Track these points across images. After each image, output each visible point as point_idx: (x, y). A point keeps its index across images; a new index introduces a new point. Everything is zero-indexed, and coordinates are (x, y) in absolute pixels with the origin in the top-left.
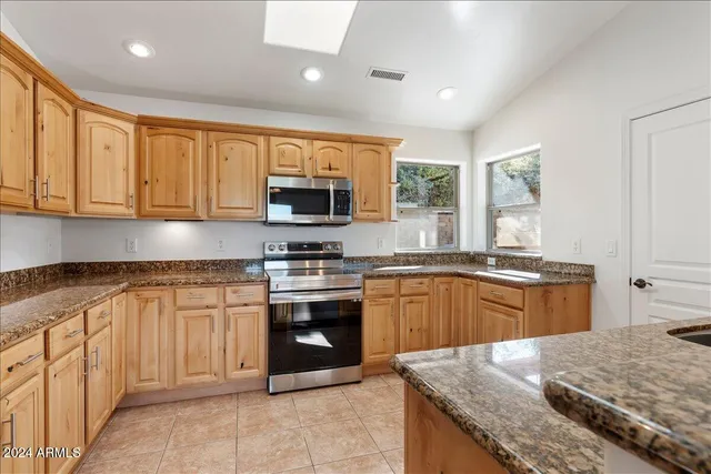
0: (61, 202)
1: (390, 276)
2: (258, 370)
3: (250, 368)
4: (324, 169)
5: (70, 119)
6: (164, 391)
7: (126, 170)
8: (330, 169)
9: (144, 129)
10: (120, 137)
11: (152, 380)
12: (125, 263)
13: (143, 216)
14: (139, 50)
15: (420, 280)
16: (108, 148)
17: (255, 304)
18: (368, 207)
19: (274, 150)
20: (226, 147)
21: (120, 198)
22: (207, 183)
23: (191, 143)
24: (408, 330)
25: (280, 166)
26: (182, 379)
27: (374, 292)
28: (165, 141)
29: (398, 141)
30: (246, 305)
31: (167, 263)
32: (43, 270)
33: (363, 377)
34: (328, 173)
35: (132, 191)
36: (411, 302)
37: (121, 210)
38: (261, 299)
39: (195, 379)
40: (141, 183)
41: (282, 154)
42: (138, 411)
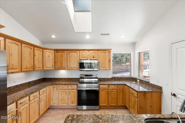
0: (40, 68)
1: (106, 84)
2: (75, 104)
3: (74, 103)
4: (92, 57)
5: (42, 52)
6: (57, 106)
7: (52, 60)
8: (93, 57)
9: (55, 51)
10: (51, 54)
11: (55, 103)
12: (54, 78)
13: (56, 69)
14: (53, 37)
15: (115, 86)
16: (49, 56)
17: (75, 89)
18: (103, 66)
19: (81, 54)
20: (71, 54)
21: (51, 66)
22: (67, 62)
23: (64, 54)
24: (111, 99)
25: (82, 57)
26: (60, 104)
27: (102, 88)
28: (59, 54)
29: (111, 49)
30: (73, 89)
31: (61, 78)
32: (39, 80)
33: (99, 109)
34: (93, 58)
35: (53, 64)
36: (112, 91)
37: (51, 68)
38: (76, 88)
39: (63, 105)
40: (55, 62)
41: (83, 55)
42: (52, 110)
